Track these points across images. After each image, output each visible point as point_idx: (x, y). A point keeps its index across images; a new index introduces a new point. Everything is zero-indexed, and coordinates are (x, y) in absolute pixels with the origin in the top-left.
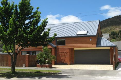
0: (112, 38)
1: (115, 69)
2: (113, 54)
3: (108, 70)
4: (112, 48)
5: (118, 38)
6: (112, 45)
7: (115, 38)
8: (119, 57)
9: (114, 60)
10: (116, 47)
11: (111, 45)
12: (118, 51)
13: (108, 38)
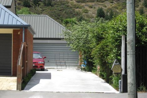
0: (22, 3)
1: (23, 89)
2: (19, 47)
3: (4, 91)
4: (19, 31)
5: (39, 4)
6: (19, 23)
7: (29, 6)
8: (36, 56)
9: (20, 63)
10: (29, 29)
11: (14, 23)
12: (35, 41)
13: (10, 4)
